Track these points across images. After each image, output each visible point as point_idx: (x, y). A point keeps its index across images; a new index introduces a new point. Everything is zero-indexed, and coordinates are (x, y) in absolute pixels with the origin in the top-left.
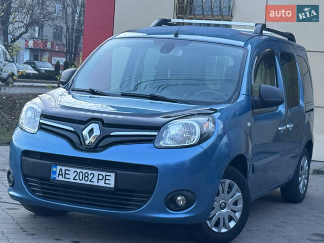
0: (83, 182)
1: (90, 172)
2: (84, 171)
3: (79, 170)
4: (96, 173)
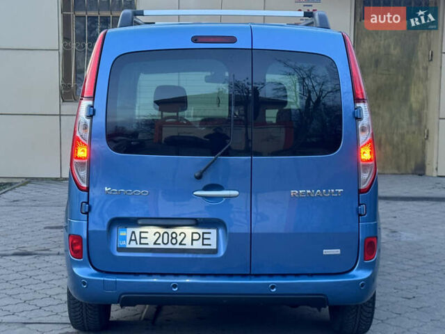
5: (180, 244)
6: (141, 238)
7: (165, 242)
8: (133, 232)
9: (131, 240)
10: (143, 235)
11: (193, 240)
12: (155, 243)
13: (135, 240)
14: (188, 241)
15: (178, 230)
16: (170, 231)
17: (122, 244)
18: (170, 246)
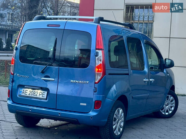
5: (36, 96)
6: (26, 92)
7: (32, 94)
8: (24, 90)
9: (23, 93)
10: (26, 91)
11: (40, 95)
12: (29, 95)
13: (24, 93)
14: (38, 95)
15: (36, 91)
16: (34, 91)
17: (20, 93)
18: (33, 96)
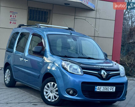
0: (106, 91)
1: (108, 87)
2: (106, 87)
3: (104, 87)
4: (110, 87)
